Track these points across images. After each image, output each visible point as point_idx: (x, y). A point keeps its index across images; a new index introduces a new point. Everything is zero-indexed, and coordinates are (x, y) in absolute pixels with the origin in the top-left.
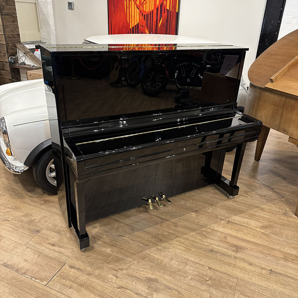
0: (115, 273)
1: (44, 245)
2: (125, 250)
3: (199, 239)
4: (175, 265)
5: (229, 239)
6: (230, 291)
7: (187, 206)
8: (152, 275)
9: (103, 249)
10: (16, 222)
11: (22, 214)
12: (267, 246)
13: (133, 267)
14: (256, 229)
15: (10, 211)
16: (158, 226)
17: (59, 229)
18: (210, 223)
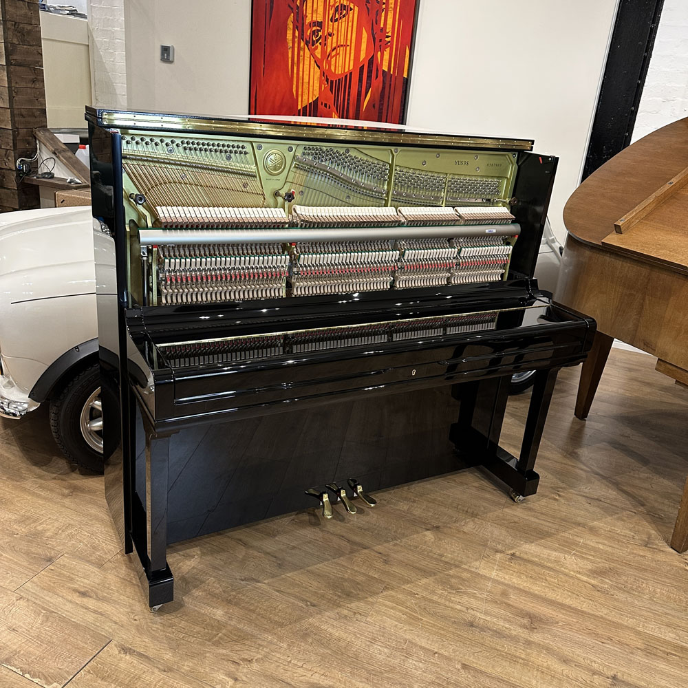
0: (233, 670)
1: (61, 594)
2: (259, 615)
3: (440, 596)
4: (380, 654)
5: (513, 598)
7: (415, 515)
8: (323, 677)
9: (207, 610)
11: (13, 518)
12: (606, 619)
13: (278, 655)
14: (577, 575)
16: (342, 561)
17: (101, 557)
18: (468, 557)
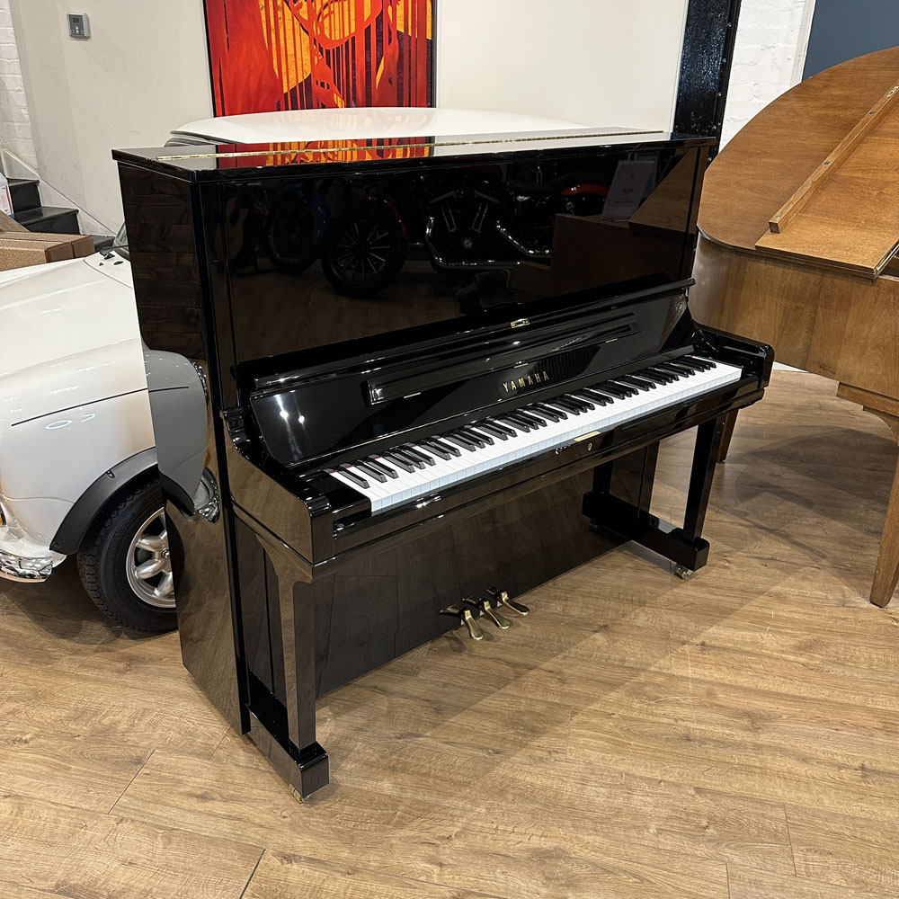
0: (432, 853)
1: (173, 804)
2: (436, 777)
3: (640, 711)
4: (598, 796)
5: (722, 697)
6: (777, 848)
7: (574, 617)
8: (543, 839)
9: (369, 786)
10: (50, 743)
11: (64, 715)
13: (480, 824)
14: (782, 655)
15: (21, 708)
16: (510, 689)
17: (205, 744)
18: (654, 657)
